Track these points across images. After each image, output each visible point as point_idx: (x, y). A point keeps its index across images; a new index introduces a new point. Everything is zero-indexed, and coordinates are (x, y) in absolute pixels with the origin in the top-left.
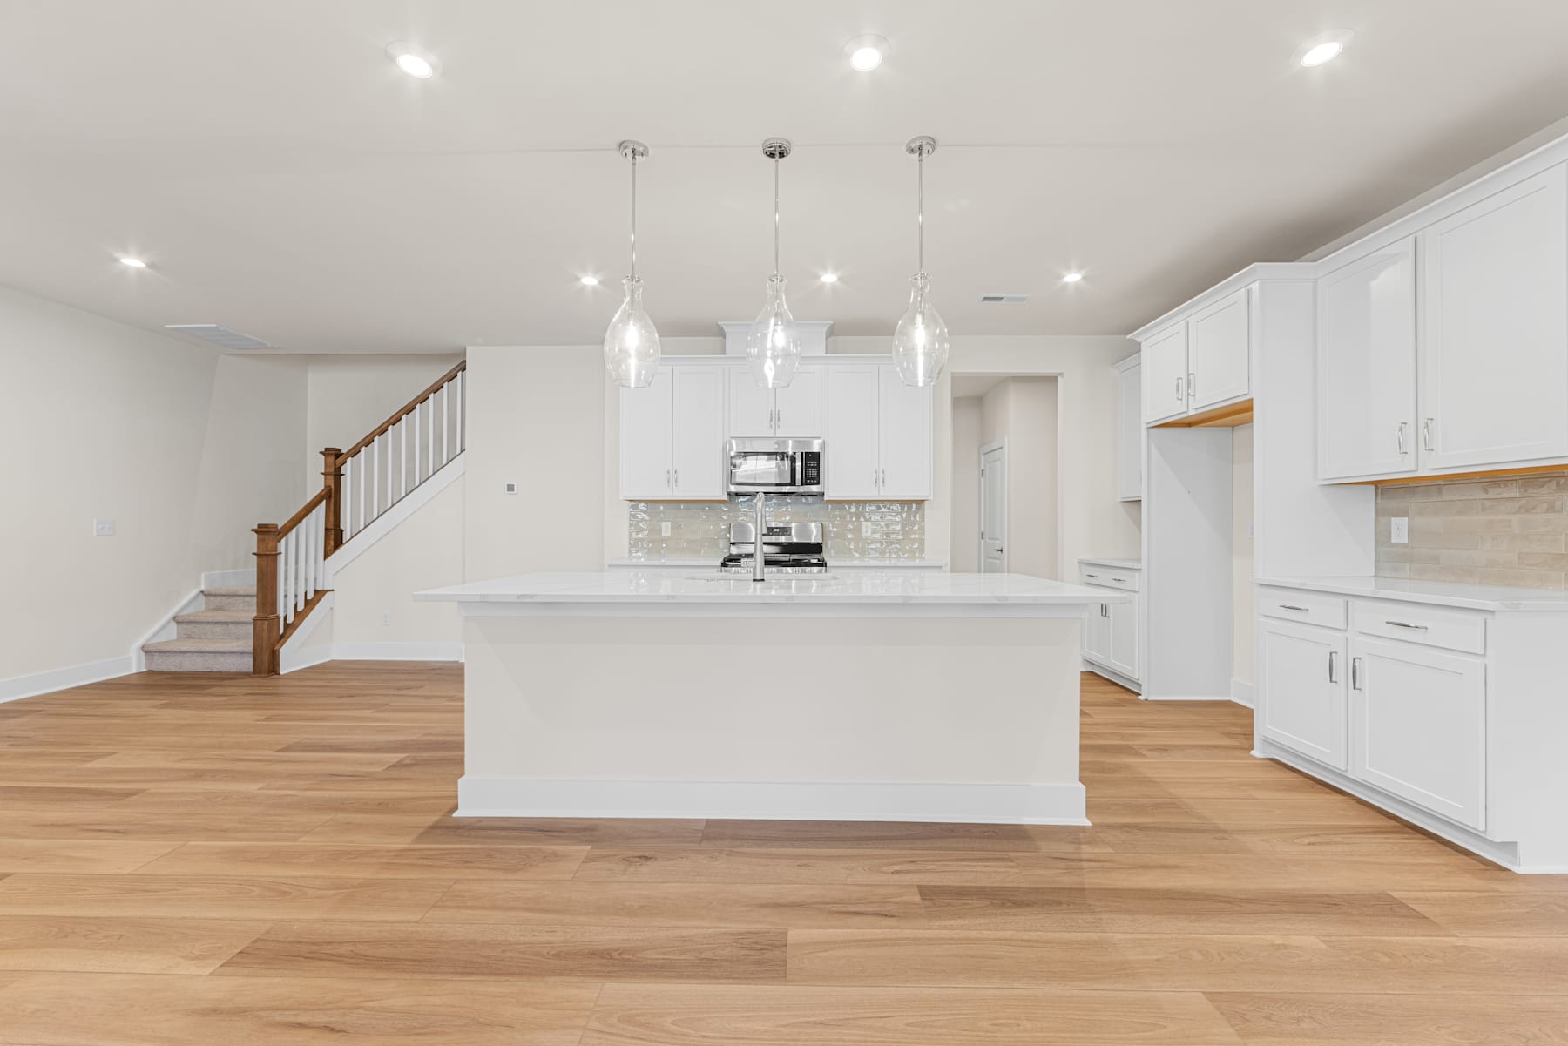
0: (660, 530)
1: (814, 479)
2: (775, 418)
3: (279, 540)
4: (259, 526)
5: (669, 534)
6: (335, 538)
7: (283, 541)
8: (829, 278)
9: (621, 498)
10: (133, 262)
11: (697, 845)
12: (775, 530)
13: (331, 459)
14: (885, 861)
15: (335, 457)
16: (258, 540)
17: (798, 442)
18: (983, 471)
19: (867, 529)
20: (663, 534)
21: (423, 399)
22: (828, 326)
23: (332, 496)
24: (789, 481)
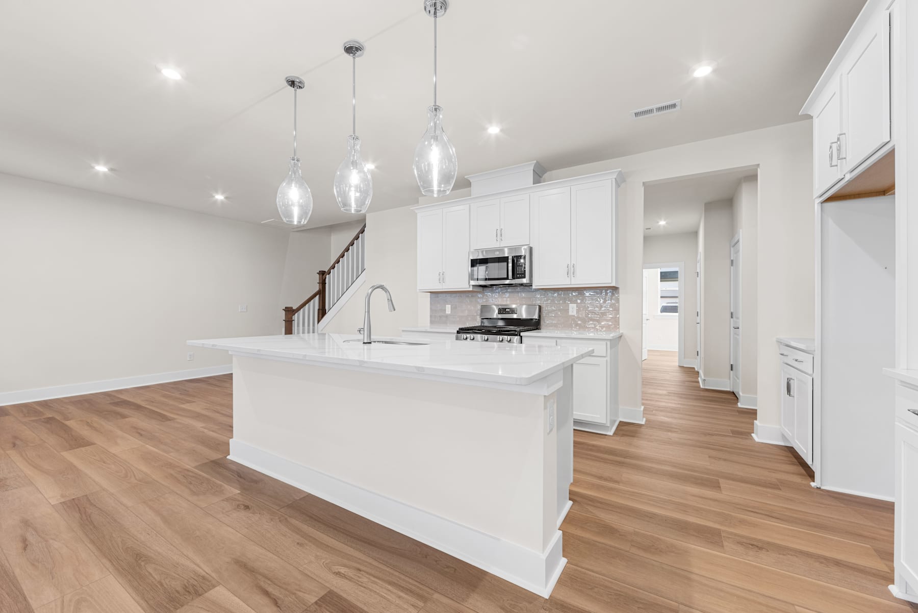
0: (445, 310)
1: (522, 274)
2: (499, 234)
3: (294, 314)
4: (286, 308)
5: (450, 313)
6: (322, 312)
7: (296, 314)
8: (494, 130)
9: (418, 291)
10: (219, 197)
11: (278, 508)
12: (507, 310)
13: (321, 276)
14: (345, 561)
15: (323, 274)
16: (286, 314)
17: (511, 249)
18: (732, 261)
19: (573, 309)
20: (447, 313)
21: (352, 244)
22: (533, 165)
23: (322, 293)
24: (506, 277)
